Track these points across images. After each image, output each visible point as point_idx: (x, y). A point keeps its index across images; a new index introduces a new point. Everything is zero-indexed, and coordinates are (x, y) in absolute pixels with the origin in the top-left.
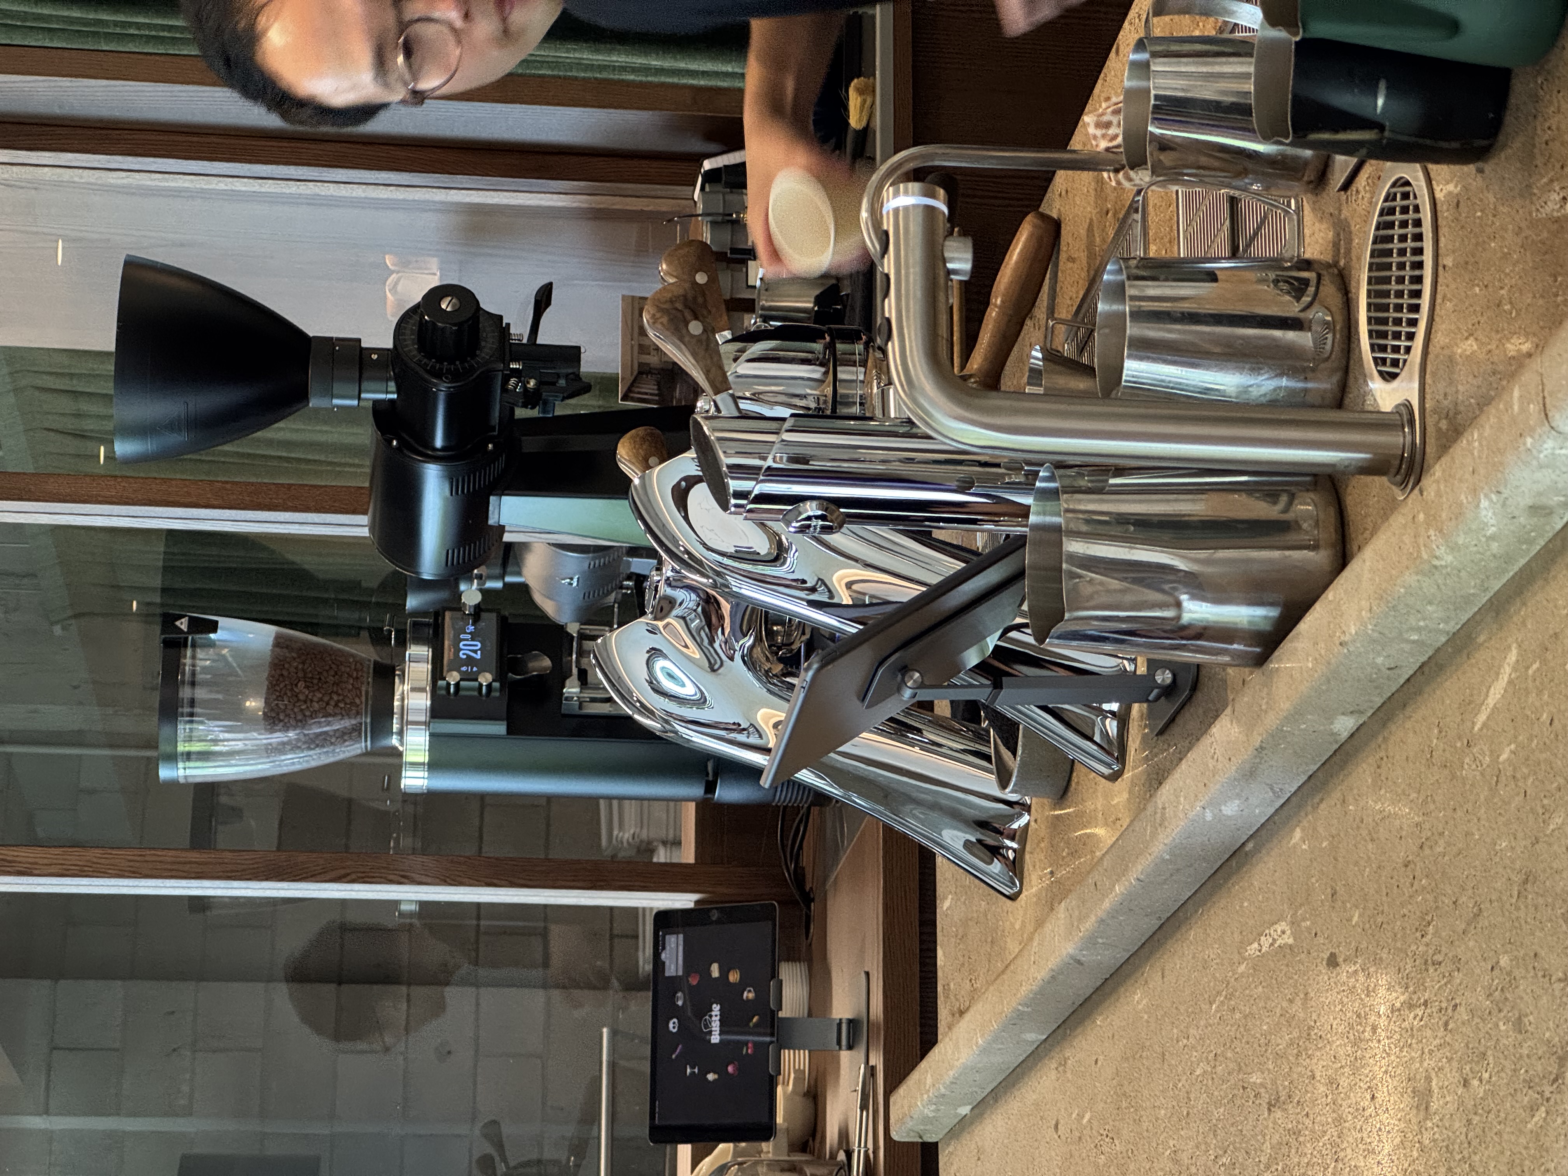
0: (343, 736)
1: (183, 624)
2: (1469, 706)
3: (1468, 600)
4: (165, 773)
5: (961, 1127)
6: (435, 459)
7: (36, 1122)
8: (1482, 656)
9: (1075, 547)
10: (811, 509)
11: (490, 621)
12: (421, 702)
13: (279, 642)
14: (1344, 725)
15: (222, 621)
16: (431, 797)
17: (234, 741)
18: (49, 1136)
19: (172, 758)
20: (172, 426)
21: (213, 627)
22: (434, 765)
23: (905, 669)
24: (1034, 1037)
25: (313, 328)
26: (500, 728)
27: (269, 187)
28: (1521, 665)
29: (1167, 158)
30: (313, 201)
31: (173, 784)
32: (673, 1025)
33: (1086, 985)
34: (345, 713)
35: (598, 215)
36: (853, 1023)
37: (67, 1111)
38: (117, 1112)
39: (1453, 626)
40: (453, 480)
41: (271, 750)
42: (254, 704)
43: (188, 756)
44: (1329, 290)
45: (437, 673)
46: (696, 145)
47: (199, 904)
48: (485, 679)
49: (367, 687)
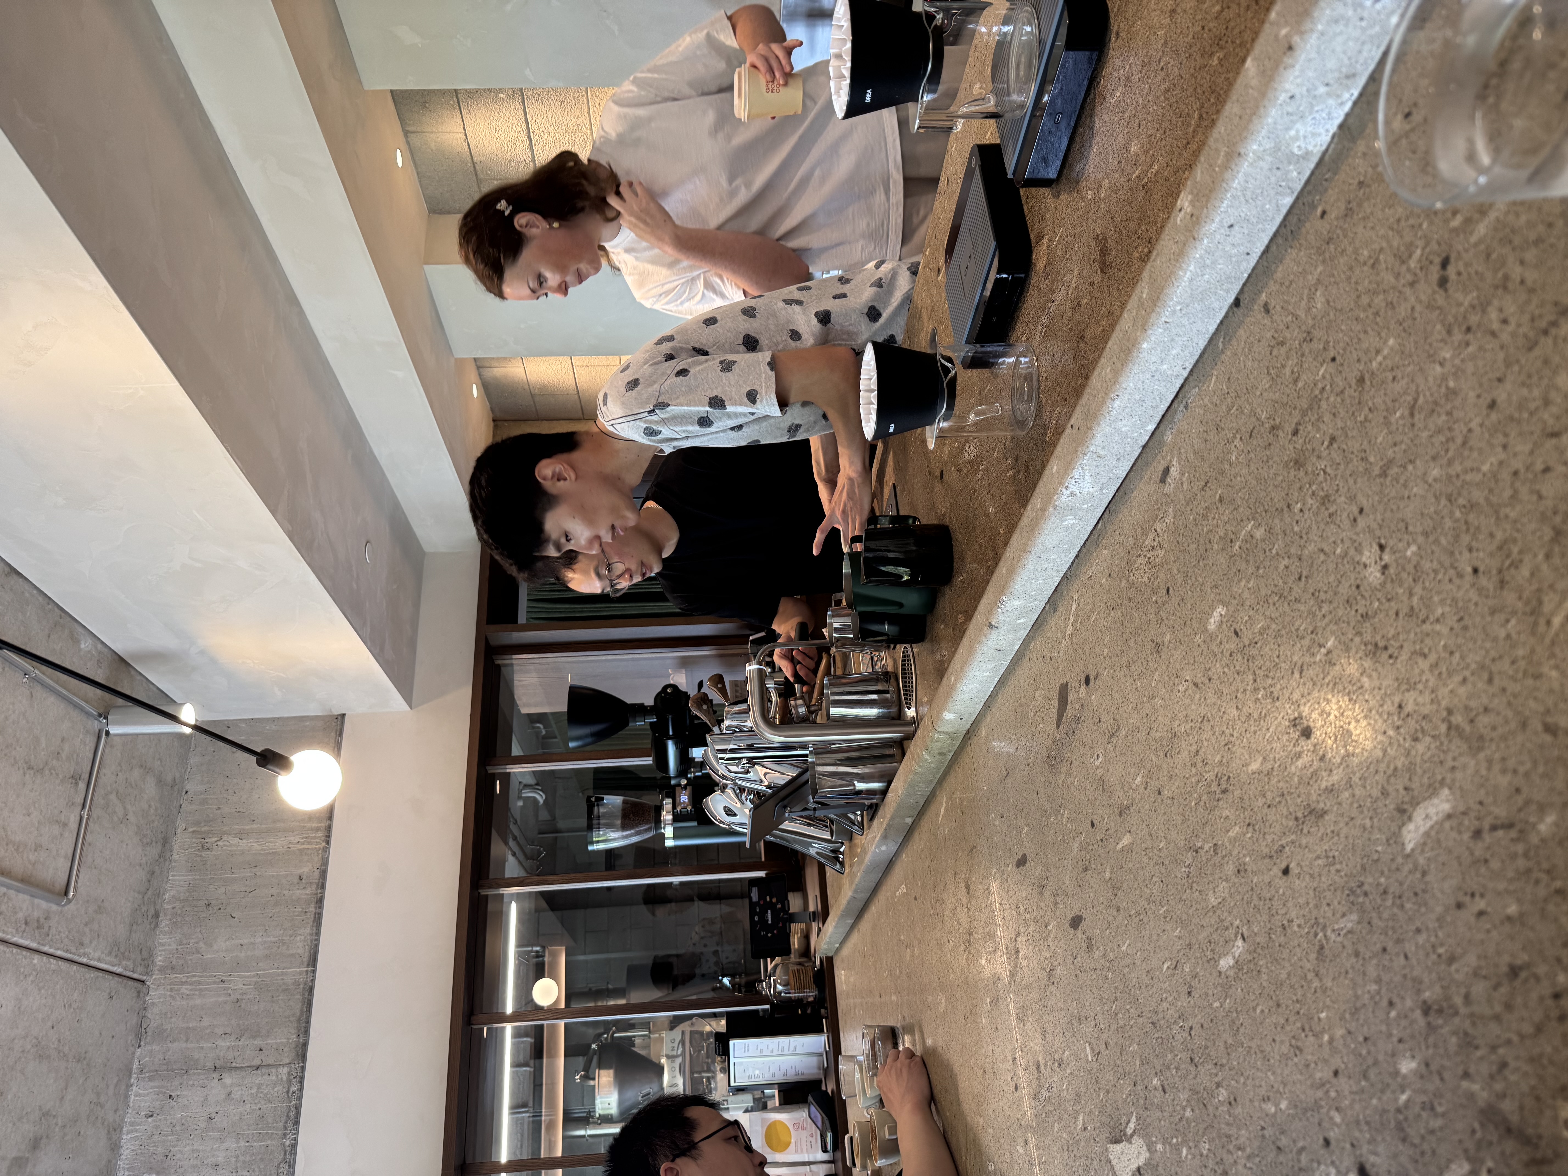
0: (646, 831)
1: (593, 799)
2: (937, 814)
3: (931, 781)
4: (590, 848)
5: (838, 950)
6: (670, 739)
7: (582, 958)
8: (938, 799)
9: (819, 769)
10: (744, 761)
11: (689, 788)
12: (669, 817)
13: (624, 802)
14: (909, 821)
15: (606, 797)
16: (676, 848)
17: (613, 835)
18: (586, 962)
19: (592, 843)
20: (586, 736)
21: (603, 799)
22: (675, 837)
23: (785, 807)
24: (850, 922)
25: (629, 700)
26: (695, 824)
27: (618, 657)
28: (947, 803)
29: (839, 644)
30: (633, 660)
31: (593, 851)
32: (756, 918)
33: (860, 905)
34: (646, 823)
35: (721, 656)
36: (814, 913)
37: (590, 953)
38: (608, 952)
39: (930, 789)
40: (676, 744)
41: (626, 837)
42: (619, 822)
43: (598, 842)
44: (892, 680)
45: (674, 807)
46: (748, 632)
47: (609, 889)
48: (689, 808)
49: (653, 814)
